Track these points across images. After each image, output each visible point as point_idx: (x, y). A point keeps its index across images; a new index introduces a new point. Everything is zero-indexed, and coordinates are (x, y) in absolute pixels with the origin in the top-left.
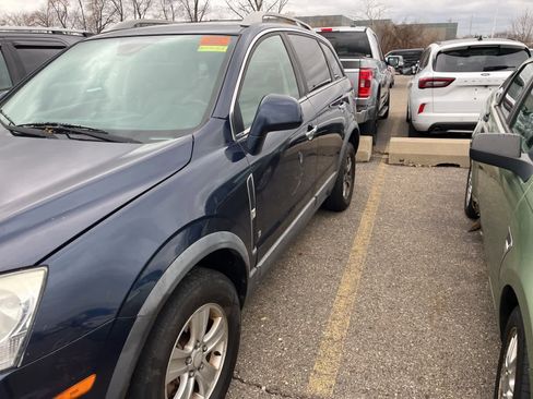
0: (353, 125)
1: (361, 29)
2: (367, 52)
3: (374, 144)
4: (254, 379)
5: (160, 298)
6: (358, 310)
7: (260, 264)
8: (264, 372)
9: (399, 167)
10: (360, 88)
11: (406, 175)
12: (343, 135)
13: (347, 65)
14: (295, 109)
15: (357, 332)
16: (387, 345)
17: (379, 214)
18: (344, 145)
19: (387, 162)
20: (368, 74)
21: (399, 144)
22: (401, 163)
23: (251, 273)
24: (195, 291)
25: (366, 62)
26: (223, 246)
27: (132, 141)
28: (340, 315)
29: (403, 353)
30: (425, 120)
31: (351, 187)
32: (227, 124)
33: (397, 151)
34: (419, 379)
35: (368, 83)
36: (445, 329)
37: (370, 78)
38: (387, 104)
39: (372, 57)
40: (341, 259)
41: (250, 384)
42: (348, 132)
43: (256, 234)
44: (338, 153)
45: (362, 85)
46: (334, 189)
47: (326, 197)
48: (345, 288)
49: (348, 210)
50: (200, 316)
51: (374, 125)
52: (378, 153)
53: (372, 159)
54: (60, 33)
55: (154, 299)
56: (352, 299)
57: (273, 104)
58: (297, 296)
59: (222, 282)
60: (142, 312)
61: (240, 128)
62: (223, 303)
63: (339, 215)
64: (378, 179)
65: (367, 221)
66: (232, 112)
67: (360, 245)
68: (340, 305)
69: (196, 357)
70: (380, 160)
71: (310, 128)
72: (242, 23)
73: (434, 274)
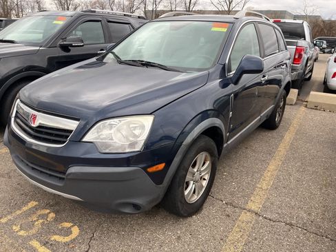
0: (288, 79)
1: (300, 22)
2: (302, 36)
3: (299, 95)
4: (220, 197)
5: (192, 139)
6: (278, 178)
7: (229, 143)
8: (224, 195)
9: (314, 110)
10: (295, 59)
11: (318, 116)
12: (280, 86)
13: (289, 43)
14: (260, 63)
15: (276, 188)
16: (293, 197)
17: (296, 134)
18: (280, 92)
19: (306, 106)
20: (301, 50)
21: (316, 96)
22: (316, 108)
23: (225, 145)
24: (201, 143)
25: (301, 43)
26: (217, 125)
27: (179, 71)
28: (268, 179)
29: (301, 201)
31: (281, 116)
32: (224, 68)
33: (314, 100)
34: (309, 214)
35: (300, 56)
36: (328, 195)
37: (303, 53)
38: (311, 71)
39: (305, 39)
40: (271, 154)
41: (217, 199)
42: (284, 84)
43: (230, 127)
44: (276, 97)
45: (297, 57)
46: (272, 114)
47: (265, 119)
48: (272, 167)
49: (277, 130)
50: (202, 156)
51: (301, 82)
52: (301, 100)
53: (296, 104)
55: (189, 139)
56: (275, 173)
57: (248, 60)
58: (243, 167)
59: (212, 144)
61: (230, 71)
62: (212, 155)
63: (272, 132)
64: (298, 116)
65: (288, 137)
66: (227, 62)
67: (283, 149)
68: (267, 175)
69: (197, 176)
70: (301, 105)
71: (264, 76)
72: (235, 16)
73: (327, 169)
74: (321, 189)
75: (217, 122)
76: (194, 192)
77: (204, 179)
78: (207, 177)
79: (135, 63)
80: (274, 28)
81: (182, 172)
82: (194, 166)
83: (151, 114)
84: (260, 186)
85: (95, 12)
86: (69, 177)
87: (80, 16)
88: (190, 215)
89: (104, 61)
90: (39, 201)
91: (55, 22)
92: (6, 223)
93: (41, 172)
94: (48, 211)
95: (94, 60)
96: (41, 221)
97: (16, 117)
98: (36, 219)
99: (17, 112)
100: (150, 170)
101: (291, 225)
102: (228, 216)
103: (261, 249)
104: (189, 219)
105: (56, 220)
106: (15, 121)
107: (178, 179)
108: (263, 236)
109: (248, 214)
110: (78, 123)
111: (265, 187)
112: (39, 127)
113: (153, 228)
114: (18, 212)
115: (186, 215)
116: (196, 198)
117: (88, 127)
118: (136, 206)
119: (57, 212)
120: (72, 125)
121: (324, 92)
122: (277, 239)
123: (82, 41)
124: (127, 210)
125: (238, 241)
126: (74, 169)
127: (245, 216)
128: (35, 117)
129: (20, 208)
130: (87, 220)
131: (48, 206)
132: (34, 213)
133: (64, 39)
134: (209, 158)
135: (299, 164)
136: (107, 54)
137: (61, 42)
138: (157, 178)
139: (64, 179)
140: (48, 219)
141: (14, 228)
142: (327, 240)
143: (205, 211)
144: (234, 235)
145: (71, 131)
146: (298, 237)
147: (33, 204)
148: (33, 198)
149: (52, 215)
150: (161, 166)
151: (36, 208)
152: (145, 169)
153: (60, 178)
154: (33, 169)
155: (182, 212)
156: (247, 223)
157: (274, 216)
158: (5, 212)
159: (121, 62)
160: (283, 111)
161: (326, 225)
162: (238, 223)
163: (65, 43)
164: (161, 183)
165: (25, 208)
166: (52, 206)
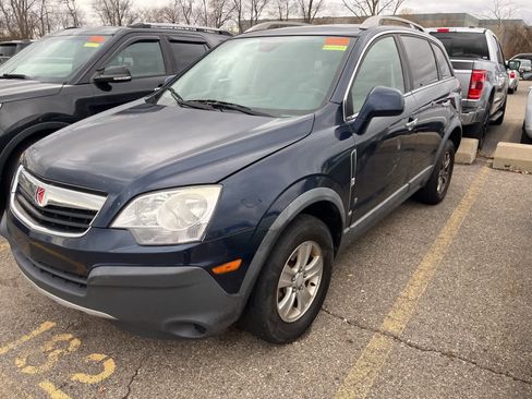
0: (457, 122)
1: (481, 30)
2: (484, 53)
3: (479, 147)
4: (339, 312)
5: (284, 222)
6: (435, 281)
7: (353, 226)
8: (346, 309)
9: (503, 172)
10: (470, 90)
11: (509, 181)
12: (442, 135)
13: (457, 66)
14: (399, 100)
15: (431, 298)
16: (457, 311)
17: (471, 210)
18: (443, 143)
19: (491, 166)
20: (481, 76)
21: (507, 149)
22: (507, 168)
23: (346, 231)
25: (480, 64)
26: (328, 199)
28: (418, 283)
29: (470, 318)
31: (447, 183)
32: (340, 109)
33: (504, 156)
34: (481, 338)
35: (480, 86)
36: (515, 307)
37: (483, 80)
38: (502, 109)
39: (489, 59)
40: (426, 243)
41: (335, 316)
42: (448, 131)
43: (353, 200)
44: (435, 151)
45: (473, 87)
46: (429, 181)
47: (418, 187)
48: (426, 264)
49: (440, 205)
50: (306, 248)
51: (485, 127)
52: (483, 155)
53: (475, 162)
54: (202, 30)
55: (280, 222)
56: (431, 273)
57: (380, 94)
58: (381, 264)
59: (323, 227)
60: (272, 227)
61: (350, 112)
62: (323, 245)
63: (431, 208)
64: (477, 182)
65: (458, 215)
66: (345, 98)
67: (447, 234)
68: (419, 276)
69: (299, 279)
70: (484, 164)
71: (410, 120)
72: (361, 26)
73: (517, 266)
74: (504, 297)
75: (329, 194)
76: (295, 304)
77: (313, 284)
78: (317, 281)
79: (202, 105)
80: (430, 41)
81: (271, 274)
82: (293, 264)
83: (217, 183)
84: (405, 294)
85: (149, 26)
86: (92, 283)
87: (126, 34)
88: (290, 341)
89: (158, 103)
90: (57, 321)
91: (87, 45)
92: (6, 355)
93: (54, 276)
94: (70, 336)
95: (142, 101)
96: (58, 351)
97: (18, 192)
98: (50, 348)
99: (19, 185)
100: (216, 270)
101: (451, 355)
102: (351, 342)
103: (398, 393)
104: (288, 347)
105: (81, 350)
106: (16, 198)
107: (265, 285)
108: (404, 373)
109: (382, 338)
110: (104, 199)
111: (412, 296)
112: (48, 206)
113: (229, 362)
114: (25, 338)
115: (281, 340)
116: (298, 314)
117: (120, 205)
118: (199, 328)
119: (83, 338)
120: (95, 203)
121: (522, 142)
122: (426, 377)
123: (128, 73)
124: (185, 333)
125: (363, 381)
126: (99, 271)
127: (377, 342)
128: (42, 192)
129: (28, 332)
130: (129, 350)
131: (71, 328)
132: (49, 339)
133: (101, 71)
134: (318, 250)
135: (472, 258)
136: (163, 92)
137: (96, 76)
138: (230, 282)
139: (85, 286)
140: (70, 349)
141: (17, 362)
142: (507, 379)
143: (313, 335)
144: (357, 372)
145: (93, 213)
146: (461, 375)
147: (47, 325)
148: (48, 317)
149: (76, 342)
150: (235, 264)
151: (52, 332)
152: (208, 269)
153: (82, 285)
154: (42, 271)
155: (274, 336)
156: (380, 352)
157: (424, 342)
158: (5, 339)
159: (182, 104)
161: (507, 355)
162: (365, 353)
163: (102, 76)
164: (236, 291)
165: (35, 333)
166: (77, 328)
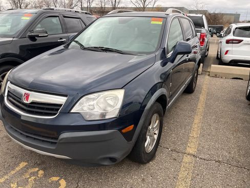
2: (202, 26)
5: (150, 105)
6: (202, 128)
7: (169, 105)
8: (168, 144)
9: (214, 78)
10: (200, 42)
11: (218, 82)
12: (196, 62)
14: (189, 46)
15: (203, 136)
16: (216, 141)
17: (207, 96)
18: (195, 66)
19: (209, 75)
20: (204, 36)
21: (215, 68)
22: (216, 76)
23: (167, 107)
24: (155, 108)
25: (204, 31)
26: (164, 93)
28: (196, 129)
29: (222, 144)
30: (228, 58)
31: (196, 83)
32: (163, 51)
33: (214, 71)
34: (229, 153)
35: (203, 40)
36: (239, 138)
37: (205, 38)
39: (204, 28)
40: (193, 111)
41: (164, 148)
42: (198, 60)
43: (170, 93)
45: (201, 40)
48: (196, 121)
49: (194, 93)
50: (155, 117)
51: (204, 58)
52: (204, 72)
53: (202, 74)
54: (78, 12)
56: (200, 125)
57: (180, 44)
58: (177, 122)
60: (146, 109)
61: (168, 52)
62: (160, 115)
63: (190, 95)
64: (205, 82)
65: (202, 98)
66: (166, 47)
67: (201, 107)
68: (195, 126)
71: (188, 56)
72: (166, 13)
73: (233, 119)
74: (233, 134)
75: (164, 91)
76: (150, 144)
77: (155, 134)
78: (157, 132)
80: (189, 20)
81: (144, 131)
82: (150, 125)
83: (122, 88)
84: (192, 135)
85: (53, 9)
86: (61, 142)
87: (42, 13)
88: (148, 162)
90: (28, 161)
91: (23, 18)
92: (4, 182)
93: (35, 139)
94: (37, 169)
95: (62, 47)
96: (33, 178)
98: (28, 176)
99: (8, 91)
100: (124, 131)
101: (219, 162)
102: (175, 159)
103: (203, 182)
105: (45, 176)
107: (141, 136)
108: (203, 172)
109: (188, 157)
111: (195, 136)
112: (32, 103)
114: (13, 172)
115: (146, 162)
116: (151, 148)
117: (75, 101)
119: (44, 169)
120: (61, 100)
121: (219, 64)
122: (212, 173)
123: (46, 33)
125: (186, 178)
126: (65, 135)
127: (187, 159)
129: (13, 169)
130: (70, 174)
131: (36, 165)
132: (26, 172)
133: (32, 31)
134: (158, 117)
136: (71, 42)
137: (29, 34)
139: (56, 143)
140: (39, 176)
141: (12, 185)
142: (245, 170)
144: (182, 174)
145: (60, 105)
146: (226, 170)
147: (23, 164)
148: (22, 160)
149: (41, 172)
150: (131, 127)
151: (27, 168)
152: (120, 130)
153: (52, 143)
154: (27, 137)
155: (144, 160)
156: (190, 163)
157: (207, 157)
158: (1, 173)
160: (197, 80)
161: (242, 160)
162: (183, 164)
163: (32, 34)
164: (131, 140)
165: (17, 169)
166: (39, 165)
